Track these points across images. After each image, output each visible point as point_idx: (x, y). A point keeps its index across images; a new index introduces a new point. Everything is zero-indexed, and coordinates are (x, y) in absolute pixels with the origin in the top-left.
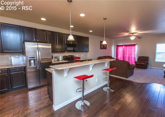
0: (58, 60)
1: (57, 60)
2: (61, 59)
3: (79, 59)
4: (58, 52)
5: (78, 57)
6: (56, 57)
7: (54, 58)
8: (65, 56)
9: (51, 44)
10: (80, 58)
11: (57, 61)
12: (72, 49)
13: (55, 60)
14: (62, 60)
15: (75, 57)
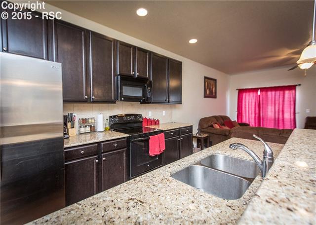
0: (93, 130)
1: (88, 129)
2: (100, 127)
3: (156, 124)
4: (94, 102)
5: (154, 120)
6: (84, 122)
7: (77, 124)
8: (114, 116)
9: (60, 64)
10: (158, 121)
11: (89, 135)
12: (138, 93)
13: (82, 130)
14: (105, 130)
15: (146, 119)
